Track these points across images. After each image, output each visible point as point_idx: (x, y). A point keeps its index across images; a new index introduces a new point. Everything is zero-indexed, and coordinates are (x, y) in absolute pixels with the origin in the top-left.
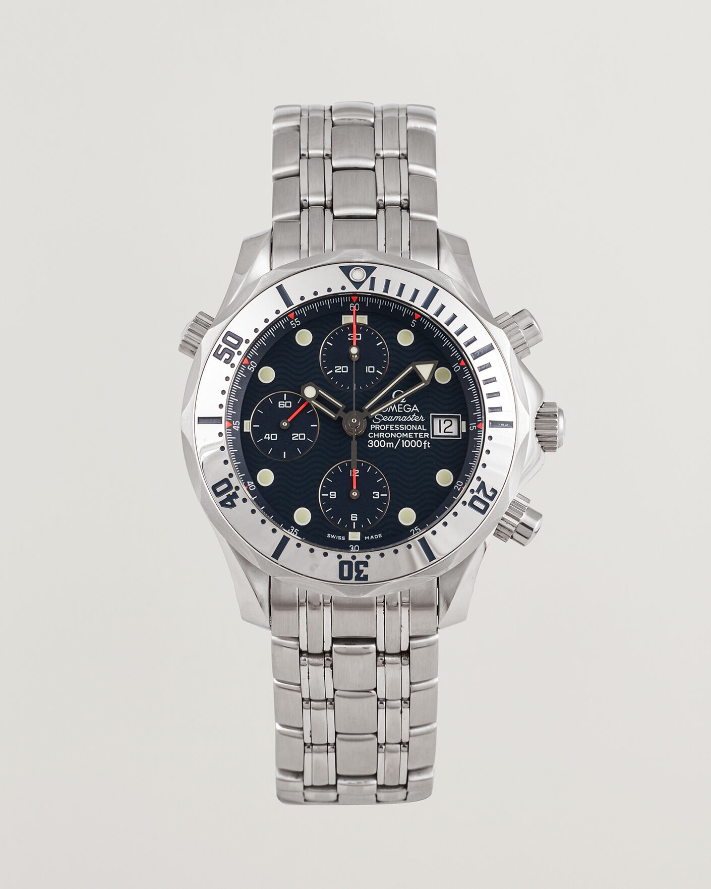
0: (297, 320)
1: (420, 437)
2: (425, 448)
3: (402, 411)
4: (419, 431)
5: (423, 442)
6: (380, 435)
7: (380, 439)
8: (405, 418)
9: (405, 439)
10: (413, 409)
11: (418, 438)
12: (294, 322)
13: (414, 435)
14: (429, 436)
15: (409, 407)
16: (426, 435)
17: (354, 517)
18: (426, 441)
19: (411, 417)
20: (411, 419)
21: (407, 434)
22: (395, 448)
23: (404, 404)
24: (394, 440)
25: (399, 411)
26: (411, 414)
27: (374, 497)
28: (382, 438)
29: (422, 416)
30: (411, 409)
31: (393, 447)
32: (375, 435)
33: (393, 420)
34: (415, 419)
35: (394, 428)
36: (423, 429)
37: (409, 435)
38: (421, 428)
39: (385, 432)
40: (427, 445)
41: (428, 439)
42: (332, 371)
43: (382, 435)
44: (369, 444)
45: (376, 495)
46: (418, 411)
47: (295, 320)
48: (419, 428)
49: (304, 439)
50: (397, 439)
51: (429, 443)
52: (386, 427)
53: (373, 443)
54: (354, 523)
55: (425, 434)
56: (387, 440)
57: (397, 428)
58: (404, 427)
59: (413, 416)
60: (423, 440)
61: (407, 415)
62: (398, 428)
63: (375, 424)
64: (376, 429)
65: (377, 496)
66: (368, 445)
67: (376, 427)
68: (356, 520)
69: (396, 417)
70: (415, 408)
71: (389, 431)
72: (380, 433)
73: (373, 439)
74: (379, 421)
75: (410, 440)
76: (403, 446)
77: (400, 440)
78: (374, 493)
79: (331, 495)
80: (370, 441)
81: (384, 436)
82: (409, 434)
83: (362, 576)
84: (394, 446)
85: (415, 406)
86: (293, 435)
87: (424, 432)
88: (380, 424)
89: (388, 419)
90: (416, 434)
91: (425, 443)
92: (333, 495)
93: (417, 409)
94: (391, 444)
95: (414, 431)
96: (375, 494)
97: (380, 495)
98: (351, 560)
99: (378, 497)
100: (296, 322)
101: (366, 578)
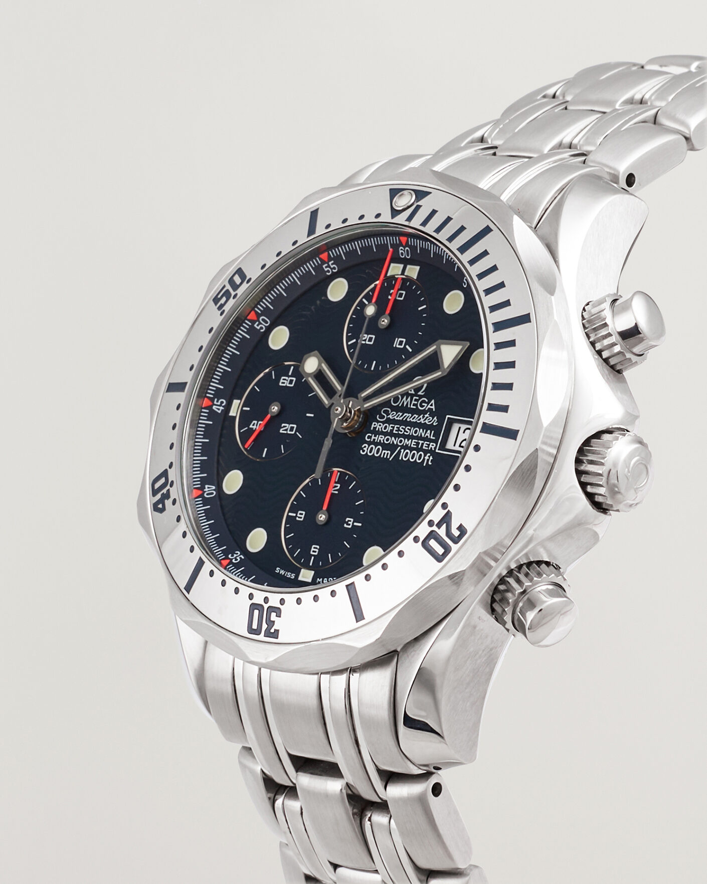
0: (332, 264)
1: (424, 448)
2: (425, 465)
3: (415, 407)
4: (426, 439)
5: (425, 456)
6: (379, 438)
7: (376, 444)
8: (415, 419)
9: (406, 447)
10: (429, 406)
11: (421, 449)
12: (328, 266)
13: (418, 444)
14: (435, 448)
15: (425, 402)
16: (432, 446)
17: (315, 550)
18: (429, 454)
19: (423, 417)
20: (422, 420)
21: (410, 440)
22: (390, 459)
23: (421, 397)
24: (392, 447)
25: (412, 407)
26: (424, 412)
27: (345, 525)
28: (379, 444)
29: (435, 418)
30: (426, 405)
31: (388, 457)
32: (373, 437)
33: (401, 418)
34: (427, 421)
35: (398, 430)
36: (432, 437)
37: (413, 443)
38: (429, 435)
39: (385, 434)
40: (428, 460)
41: (432, 452)
42: (354, 340)
43: (381, 438)
44: (362, 449)
45: (349, 523)
46: (434, 410)
47: (330, 263)
48: (427, 435)
49: (293, 433)
50: (397, 446)
51: (431, 458)
52: (389, 428)
53: (367, 449)
54: (313, 558)
55: (431, 444)
56: (385, 447)
57: (401, 431)
58: (410, 430)
59: (426, 416)
60: (426, 452)
61: (419, 413)
62: (403, 431)
63: (378, 422)
64: (377, 429)
65: (349, 525)
66: (361, 451)
67: (378, 427)
68: (316, 554)
69: (405, 414)
70: (432, 405)
71: (391, 434)
72: (380, 436)
73: (369, 443)
74: (384, 417)
75: (411, 449)
76: (400, 458)
77: (399, 448)
78: (347, 519)
79: (298, 515)
80: (365, 445)
81: (383, 440)
82: (414, 441)
83: (272, 631)
84: (390, 456)
85: (433, 401)
86: (283, 425)
87: (431, 441)
88: (383, 423)
89: (395, 417)
90: (421, 442)
91: (427, 458)
92: (301, 516)
93: (433, 407)
94: (388, 453)
95: (420, 438)
96: (349, 521)
97: (353, 523)
98: (263, 603)
99: (350, 527)
100: (332, 267)
101: (275, 635)
